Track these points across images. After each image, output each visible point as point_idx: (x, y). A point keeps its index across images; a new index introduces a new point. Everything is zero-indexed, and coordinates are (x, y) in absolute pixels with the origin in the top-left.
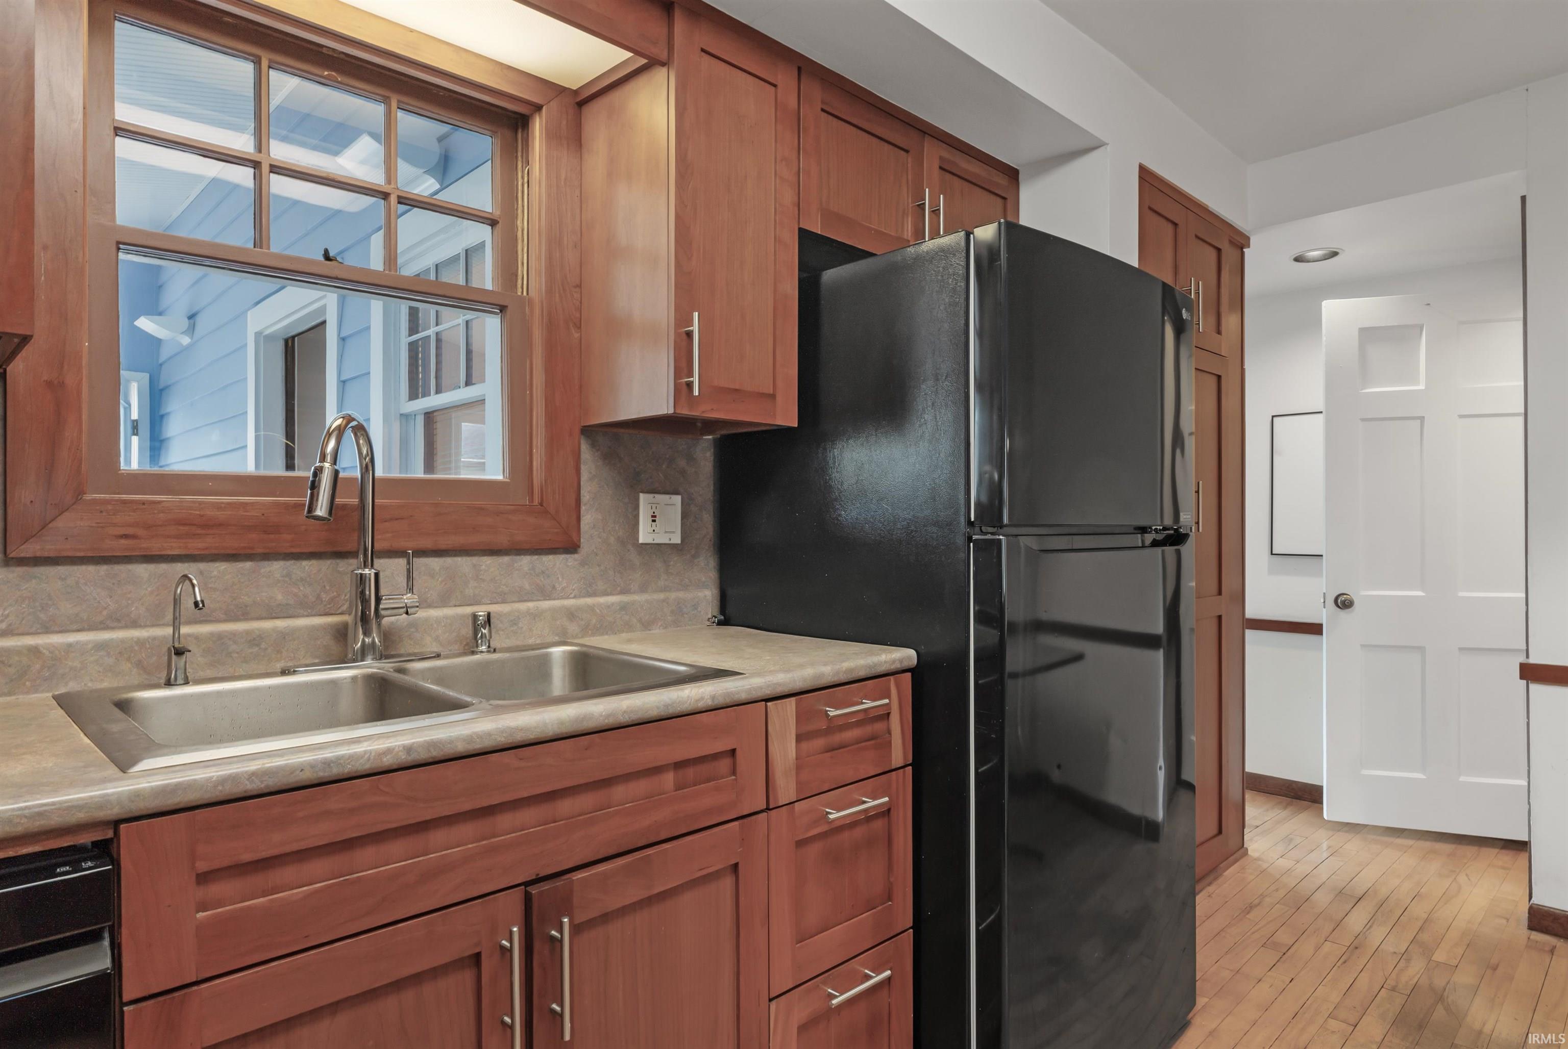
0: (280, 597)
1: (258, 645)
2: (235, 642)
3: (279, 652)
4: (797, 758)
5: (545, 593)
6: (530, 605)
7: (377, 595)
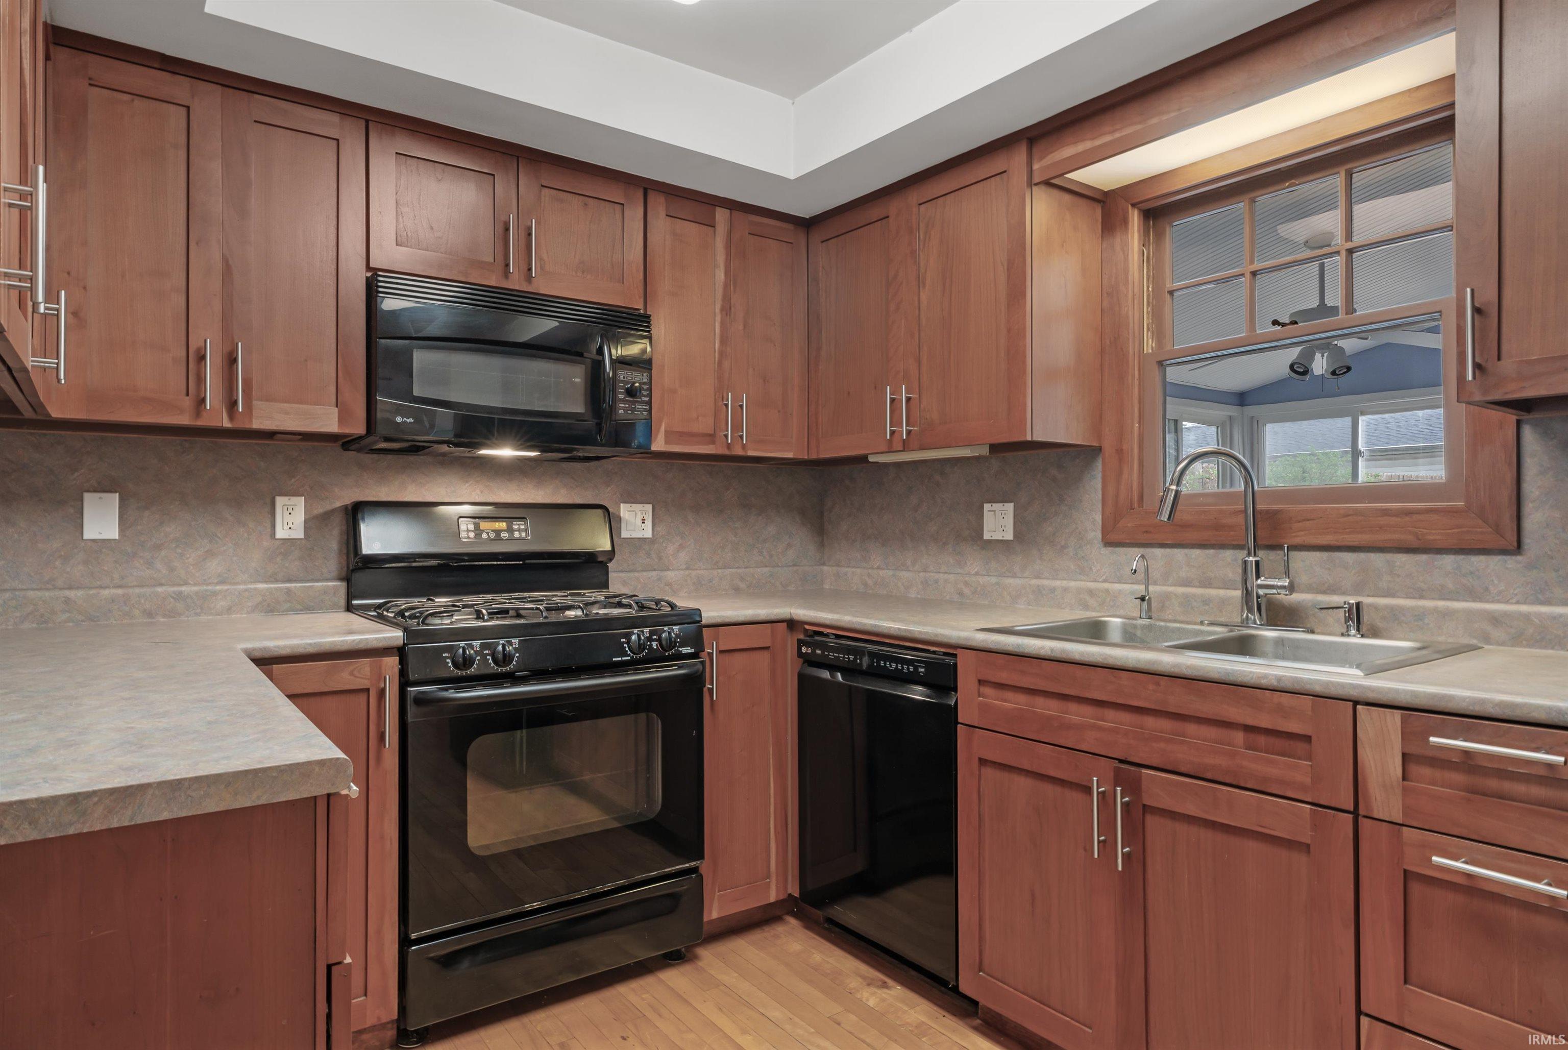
0: (1230, 575)
1: (1208, 605)
2: (1196, 601)
3: (1221, 611)
4: (1404, 778)
5: (1473, 595)
6: (1441, 604)
7: (1258, 577)
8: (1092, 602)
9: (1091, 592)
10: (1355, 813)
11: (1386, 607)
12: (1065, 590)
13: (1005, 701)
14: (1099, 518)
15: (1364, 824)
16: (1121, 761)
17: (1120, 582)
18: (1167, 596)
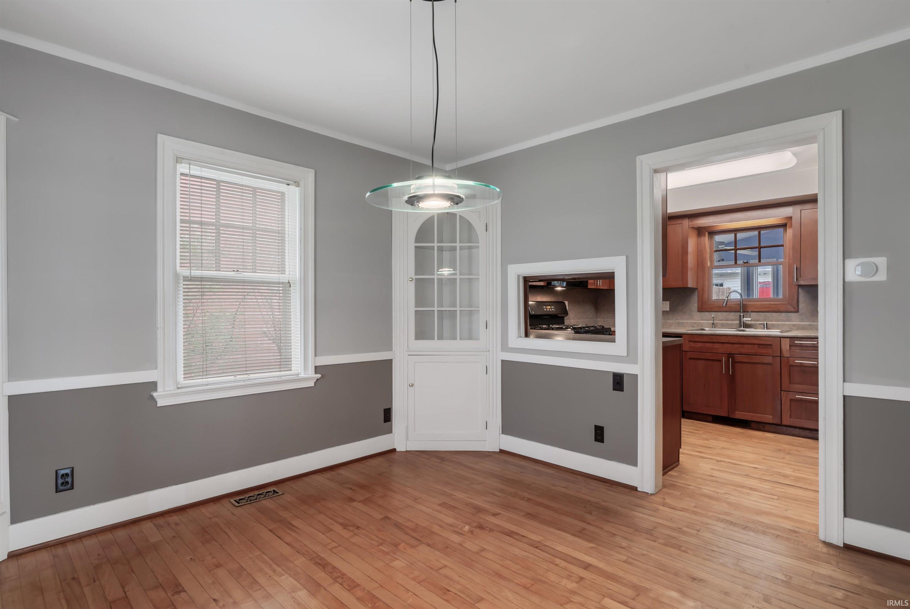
1: (728, 325)
2: (725, 324)
3: (732, 326)
4: (790, 349)
5: (789, 321)
6: (783, 323)
7: (743, 318)
8: (695, 325)
9: (695, 323)
10: (780, 357)
11: (771, 324)
12: (687, 323)
13: (697, 345)
14: (696, 305)
15: (782, 358)
16: (728, 354)
17: (702, 320)
18: (717, 323)
